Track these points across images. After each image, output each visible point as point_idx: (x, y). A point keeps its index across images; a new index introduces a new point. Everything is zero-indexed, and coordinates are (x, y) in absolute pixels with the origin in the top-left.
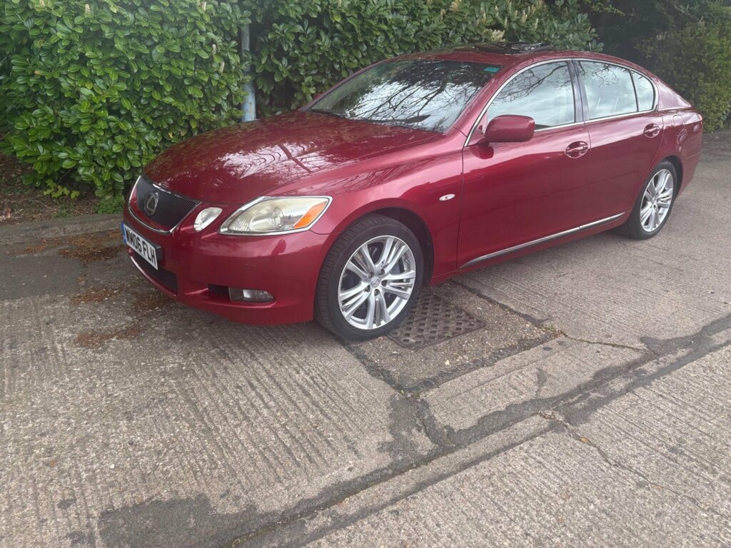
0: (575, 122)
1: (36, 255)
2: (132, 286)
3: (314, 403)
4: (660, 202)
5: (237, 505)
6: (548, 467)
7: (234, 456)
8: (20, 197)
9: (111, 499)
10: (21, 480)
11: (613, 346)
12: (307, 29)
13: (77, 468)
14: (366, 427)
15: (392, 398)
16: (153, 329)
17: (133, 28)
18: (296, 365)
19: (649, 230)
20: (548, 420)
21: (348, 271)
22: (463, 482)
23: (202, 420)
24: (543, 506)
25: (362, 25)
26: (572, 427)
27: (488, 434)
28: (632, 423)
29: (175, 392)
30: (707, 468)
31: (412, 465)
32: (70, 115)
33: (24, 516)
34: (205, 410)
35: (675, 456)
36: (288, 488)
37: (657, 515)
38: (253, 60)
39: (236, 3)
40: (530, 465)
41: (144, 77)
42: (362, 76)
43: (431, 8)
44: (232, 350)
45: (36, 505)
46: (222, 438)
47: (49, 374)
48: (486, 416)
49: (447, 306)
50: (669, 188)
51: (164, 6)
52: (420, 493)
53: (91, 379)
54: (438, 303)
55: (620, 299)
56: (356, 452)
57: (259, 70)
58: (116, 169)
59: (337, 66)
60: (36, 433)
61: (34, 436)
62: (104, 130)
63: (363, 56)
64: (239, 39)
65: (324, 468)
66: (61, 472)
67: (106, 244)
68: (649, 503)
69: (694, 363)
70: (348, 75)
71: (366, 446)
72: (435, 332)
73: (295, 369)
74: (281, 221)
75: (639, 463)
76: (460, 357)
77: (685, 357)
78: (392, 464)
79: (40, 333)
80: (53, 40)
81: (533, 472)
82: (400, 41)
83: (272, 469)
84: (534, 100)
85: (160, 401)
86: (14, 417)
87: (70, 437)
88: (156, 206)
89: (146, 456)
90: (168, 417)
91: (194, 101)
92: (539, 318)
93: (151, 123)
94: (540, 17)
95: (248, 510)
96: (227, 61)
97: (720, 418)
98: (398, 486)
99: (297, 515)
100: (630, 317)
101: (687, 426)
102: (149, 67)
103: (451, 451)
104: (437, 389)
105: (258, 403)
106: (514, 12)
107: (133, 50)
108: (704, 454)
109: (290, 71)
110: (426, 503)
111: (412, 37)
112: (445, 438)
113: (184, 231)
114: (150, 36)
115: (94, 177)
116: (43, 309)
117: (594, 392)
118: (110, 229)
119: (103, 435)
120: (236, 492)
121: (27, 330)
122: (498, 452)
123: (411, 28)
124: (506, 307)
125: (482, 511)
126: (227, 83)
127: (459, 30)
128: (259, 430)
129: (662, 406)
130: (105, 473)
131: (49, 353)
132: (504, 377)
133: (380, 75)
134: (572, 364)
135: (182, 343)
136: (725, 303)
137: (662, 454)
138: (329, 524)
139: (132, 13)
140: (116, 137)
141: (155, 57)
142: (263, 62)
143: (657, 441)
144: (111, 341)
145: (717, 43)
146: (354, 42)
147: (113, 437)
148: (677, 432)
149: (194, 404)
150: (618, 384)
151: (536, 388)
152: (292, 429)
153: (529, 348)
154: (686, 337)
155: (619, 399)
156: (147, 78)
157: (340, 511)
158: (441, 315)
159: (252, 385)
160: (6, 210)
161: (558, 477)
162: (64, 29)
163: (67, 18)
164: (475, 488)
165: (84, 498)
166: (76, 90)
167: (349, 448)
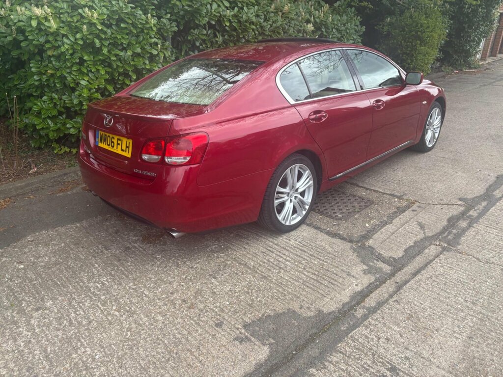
1: (69, 193)
3: (311, 255)
5: (311, 311)
6: (456, 269)
7: (290, 288)
9: (242, 319)
10: (182, 318)
11: (448, 204)
12: (208, 31)
13: (208, 307)
14: (349, 264)
15: (352, 247)
20: (439, 246)
22: (419, 282)
23: (257, 272)
24: (465, 287)
25: (240, 26)
26: (454, 249)
27: (414, 258)
29: (229, 260)
31: (387, 278)
33: (201, 334)
34: (254, 267)
38: (176, 53)
40: (447, 269)
44: (242, 233)
47: (145, 261)
48: (406, 249)
49: (345, 194)
51: (129, 24)
52: (402, 291)
53: (173, 260)
54: (339, 193)
55: (435, 179)
56: (353, 277)
60: (167, 293)
61: (168, 295)
65: (342, 287)
66: (201, 310)
69: (493, 208)
71: (356, 273)
72: (349, 209)
75: (496, 260)
76: (372, 221)
77: (487, 205)
78: (376, 279)
79: (117, 239)
81: (450, 272)
83: (316, 292)
85: (225, 266)
86: (146, 287)
87: (189, 292)
89: (242, 295)
92: (399, 194)
95: (320, 313)
96: (164, 55)
98: (388, 289)
99: (346, 311)
100: (446, 188)
102: (122, 64)
103: (401, 268)
104: (372, 239)
105: (281, 259)
106: (315, 12)
112: (394, 263)
117: (453, 229)
119: (207, 288)
120: (306, 305)
121: (107, 239)
122: (426, 265)
124: (378, 191)
125: (438, 294)
128: (292, 273)
129: (490, 232)
130: (226, 307)
131: (133, 249)
132: (402, 228)
134: (432, 217)
136: (489, 175)
138: (366, 312)
139: (110, 29)
142: (183, 54)
147: (214, 288)
149: (245, 265)
150: (463, 224)
152: (310, 270)
153: (404, 211)
154: (481, 195)
155: (469, 231)
156: (122, 70)
157: (367, 306)
158: (346, 200)
159: (270, 251)
160: (33, 165)
161: (464, 273)
162: (69, 42)
163: (70, 35)
164: (428, 284)
165: (227, 321)
166: (77, 81)
167: (348, 275)
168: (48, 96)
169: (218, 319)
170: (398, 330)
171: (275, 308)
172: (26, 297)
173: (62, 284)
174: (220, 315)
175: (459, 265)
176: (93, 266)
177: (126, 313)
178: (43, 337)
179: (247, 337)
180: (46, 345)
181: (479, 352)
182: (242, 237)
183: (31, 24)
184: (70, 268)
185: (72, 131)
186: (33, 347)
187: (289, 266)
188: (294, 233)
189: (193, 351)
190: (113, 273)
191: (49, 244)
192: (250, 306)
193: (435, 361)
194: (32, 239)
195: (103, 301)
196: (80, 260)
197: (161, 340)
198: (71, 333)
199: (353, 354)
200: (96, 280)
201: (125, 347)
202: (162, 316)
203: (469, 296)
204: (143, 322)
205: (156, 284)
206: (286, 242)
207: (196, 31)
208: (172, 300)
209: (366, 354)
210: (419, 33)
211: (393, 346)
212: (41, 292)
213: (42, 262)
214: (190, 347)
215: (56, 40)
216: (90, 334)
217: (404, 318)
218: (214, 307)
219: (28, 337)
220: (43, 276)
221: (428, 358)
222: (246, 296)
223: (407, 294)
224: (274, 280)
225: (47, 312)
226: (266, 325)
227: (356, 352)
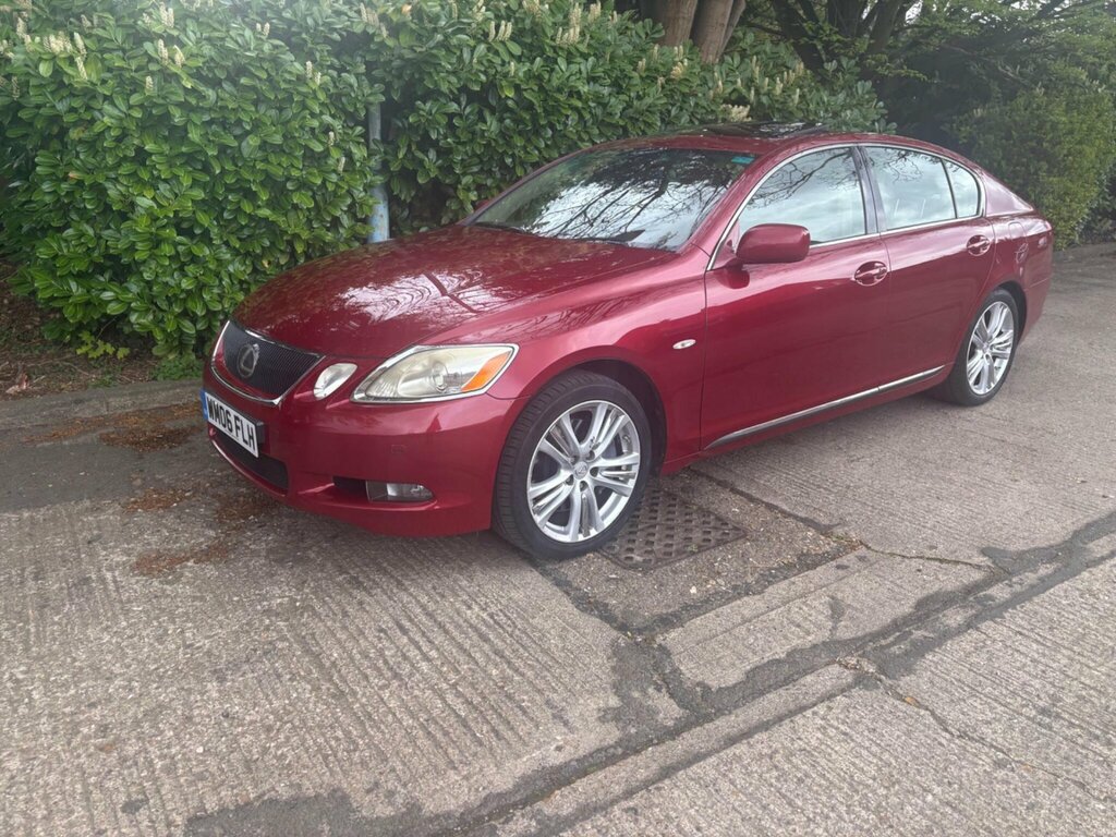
0: (866, 234)
1: (66, 443)
2: (211, 485)
3: (497, 652)
4: (994, 350)
5: (391, 804)
6: (859, 740)
7: (383, 732)
8: (39, 357)
9: (201, 799)
10: (64, 773)
11: (941, 561)
12: (465, 108)
13: (147, 753)
14: (578, 686)
15: (614, 644)
16: (247, 547)
17: (215, 111)
18: (465, 597)
19: (981, 392)
20: (852, 671)
21: (541, 454)
22: (731, 763)
23: (330, 680)
24: (856, 798)
25: (545, 101)
26: (889, 682)
27: (762, 693)
28: (980, 675)
29: (287, 640)
30: (1097, 737)
31: (652, 740)
32: (118, 236)
33: (71, 825)
34: (334, 664)
35: (1048, 720)
36: (466, 778)
37: (1028, 808)
38: (385, 153)
39: (363, 74)
40: (831, 738)
41: (230, 180)
42: (547, 176)
43: (644, 75)
44: (368, 576)
45: (88, 808)
46: (363, 705)
47: (96, 616)
48: (756, 668)
49: (687, 507)
50: (1008, 329)
51: (260, 79)
52: (667, 782)
53: (160, 623)
54: (673, 502)
55: (945, 493)
56: (566, 723)
57: (394, 167)
58: (186, 314)
59: (509, 161)
60: (81, 703)
61: (79, 708)
62: (169, 257)
63: (547, 145)
64: (366, 123)
65: (519, 747)
66: (123, 760)
67: (170, 425)
68: (1015, 790)
69: (1066, 585)
70: (526, 173)
71: (581, 714)
72: (672, 545)
73: (464, 602)
74: (445, 381)
75: (996, 732)
76: (712, 582)
77: (1051, 575)
78: (621, 740)
79: (79, 556)
80: (98, 128)
81: (837, 749)
82: (600, 124)
83: (440, 751)
84: (799, 204)
85: (265, 653)
86: (47, 680)
87: (133, 709)
88: (255, 363)
89: (251, 734)
90: (279, 676)
91: (300, 213)
92: (826, 522)
93: (237, 246)
94: (801, 87)
95: (409, 812)
96: (349, 155)
97: (1110, 664)
98: (634, 772)
99: (483, 817)
100: (963, 518)
101: (1062, 676)
102: (237, 166)
103: (709, 718)
104: (681, 629)
105: (413, 653)
106: (764, 80)
107: (213, 141)
108: (1091, 716)
109: (440, 168)
110: (678, 795)
111: (617, 117)
112: (699, 700)
113: (300, 398)
114: (239, 122)
115: (152, 327)
116: (83, 522)
117: (918, 628)
118: (174, 403)
119: (182, 705)
120: (389, 784)
121: (60, 553)
122: (780, 719)
123: (616, 104)
124: (776, 507)
125: (764, 807)
126: (349, 186)
127: (686, 106)
128: (416, 692)
129: (1021, 648)
130: (189, 760)
131: (94, 585)
132: (779, 610)
133: (573, 172)
134: (881, 589)
135: (292, 567)
136: (1104, 497)
137: (1028, 718)
138: (533, 830)
139: (213, 89)
140: (186, 268)
141: (246, 152)
142: (401, 156)
143: (1019, 699)
144: (186, 566)
145: (1064, 119)
146: (534, 126)
147: (198, 707)
148: (1048, 686)
149: (316, 657)
150: (954, 617)
151: (830, 624)
152: (468, 692)
153: (814, 566)
154: (1051, 547)
155: (957, 639)
157: (548, 811)
158: (679, 521)
159: (402, 628)
160: (22, 377)
161: (875, 756)
162: (116, 112)
163: (119, 97)
164: (750, 773)
165: (161, 798)
166: (129, 200)
167: (555, 717)
168: (76, 230)
169: (142, 791)
171: (303, 781)
174: (156, 779)
175: (874, 731)
183: (37, 71)
185: (113, 308)
192: (248, 767)
202: (22, 761)
205: (75, 676)
207: (430, 106)
208: (77, 724)
215: (88, 108)
218: (160, 756)
222: (258, 736)
223: (676, 794)
224: (356, 705)
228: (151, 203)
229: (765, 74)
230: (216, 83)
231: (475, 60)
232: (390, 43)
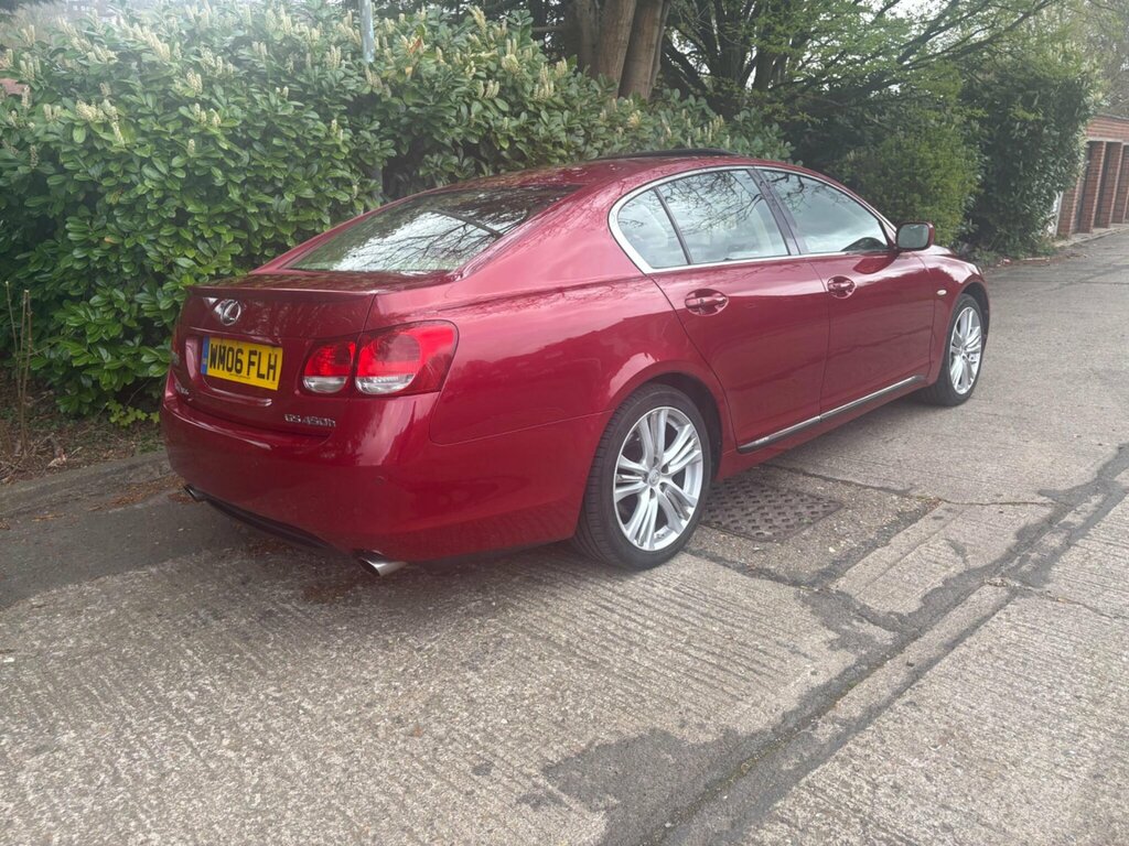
1: (137, 506)
3: (704, 615)
5: (708, 732)
6: (1046, 631)
7: (656, 685)
9: (539, 754)
10: (392, 757)
11: (1014, 504)
12: (463, 161)
13: (457, 731)
14: (794, 628)
15: (798, 596)
17: (250, 170)
20: (1003, 587)
22: (963, 660)
23: (575, 654)
24: (1073, 668)
26: (1038, 590)
27: (946, 612)
29: (509, 631)
31: (884, 656)
32: (151, 298)
33: (437, 793)
36: (756, 704)
39: (376, 131)
40: (1024, 633)
41: (269, 236)
43: (607, 125)
44: (541, 575)
47: (307, 639)
48: (927, 595)
49: (778, 491)
51: (287, 139)
52: (922, 681)
54: (763, 489)
55: (979, 456)
56: (805, 656)
60: (359, 705)
61: (359, 708)
65: (781, 677)
66: (439, 739)
69: (1119, 507)
71: (813, 648)
72: (788, 520)
76: (843, 542)
77: (1102, 503)
78: (859, 660)
79: (243, 595)
80: (138, 191)
81: (1034, 639)
83: (717, 690)
85: (498, 644)
87: (412, 702)
92: (901, 488)
95: (728, 735)
98: (889, 678)
99: (792, 729)
100: (1006, 472)
102: (271, 221)
103: (918, 635)
104: (844, 578)
105: (632, 625)
107: (251, 200)
112: (900, 624)
114: (273, 180)
116: (219, 569)
117: (1032, 552)
120: (694, 720)
121: (221, 595)
122: (976, 626)
124: (852, 483)
125: (1011, 685)
128: (660, 653)
129: (1119, 554)
131: (281, 616)
132: (912, 554)
134: (981, 530)
136: (1101, 445)
138: (840, 731)
139: (246, 150)
141: (281, 208)
144: (357, 591)
145: (930, 155)
147: (472, 692)
150: (1053, 541)
153: (914, 520)
154: (1088, 484)
155: (1067, 554)
156: (271, 236)
157: (842, 716)
158: (780, 501)
159: (606, 608)
160: (59, 449)
161: (1065, 639)
162: (154, 175)
163: (158, 160)
164: (983, 665)
165: (502, 759)
166: (169, 261)
167: (793, 653)
168: (103, 296)
169: (479, 758)
170: (921, 766)
171: (620, 728)
172: (14, 724)
173: (102, 695)
174: (484, 748)
175: (1052, 623)
176: (182, 653)
177: (254, 753)
178: (43, 813)
179: (550, 795)
180: (49, 829)
181: (1123, 807)
182: (540, 582)
183: (72, 139)
184: (125, 660)
185: (154, 371)
186: (16, 835)
187: (653, 639)
188: (662, 572)
189: (416, 830)
190: (228, 666)
191: (80, 613)
192: (560, 726)
193: (1016, 830)
194: (42, 602)
195: (198, 727)
196: (151, 642)
197: (338, 809)
198: (116, 800)
199: (815, 823)
200: (185, 684)
201: (247, 827)
202: (343, 756)
203: (1082, 686)
204: (295, 770)
205: (331, 686)
206: (643, 589)
207: (436, 158)
208: (370, 721)
209: (846, 823)
210: (918, 178)
211: (911, 801)
212: (51, 713)
213: (60, 649)
214: (410, 822)
215: (126, 172)
216: (162, 802)
217: (934, 738)
218: (472, 731)
219: (7, 812)
220: (59, 679)
221: (999, 825)
222: (548, 704)
223: (936, 687)
224: (616, 670)
225: (60, 755)
226: (598, 766)
227: (820, 819)
228: (192, 263)
229: (695, 125)
230: (247, 144)
231: (473, 115)
232: (396, 101)
